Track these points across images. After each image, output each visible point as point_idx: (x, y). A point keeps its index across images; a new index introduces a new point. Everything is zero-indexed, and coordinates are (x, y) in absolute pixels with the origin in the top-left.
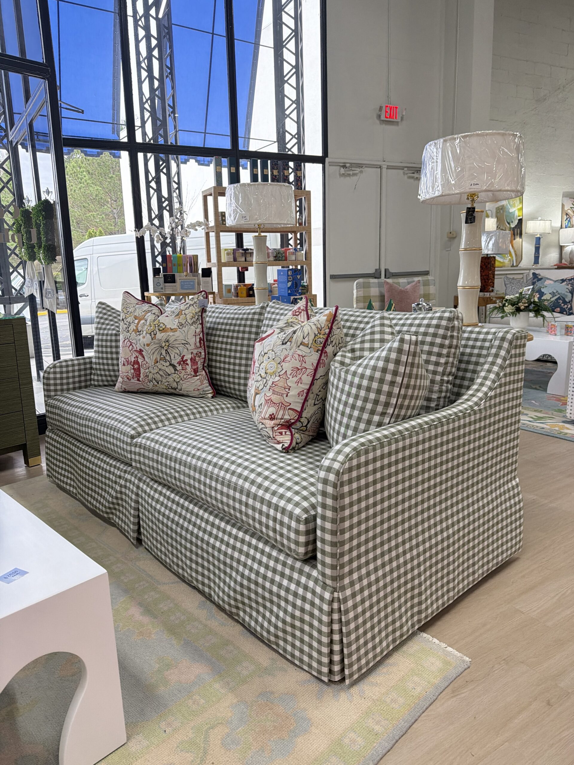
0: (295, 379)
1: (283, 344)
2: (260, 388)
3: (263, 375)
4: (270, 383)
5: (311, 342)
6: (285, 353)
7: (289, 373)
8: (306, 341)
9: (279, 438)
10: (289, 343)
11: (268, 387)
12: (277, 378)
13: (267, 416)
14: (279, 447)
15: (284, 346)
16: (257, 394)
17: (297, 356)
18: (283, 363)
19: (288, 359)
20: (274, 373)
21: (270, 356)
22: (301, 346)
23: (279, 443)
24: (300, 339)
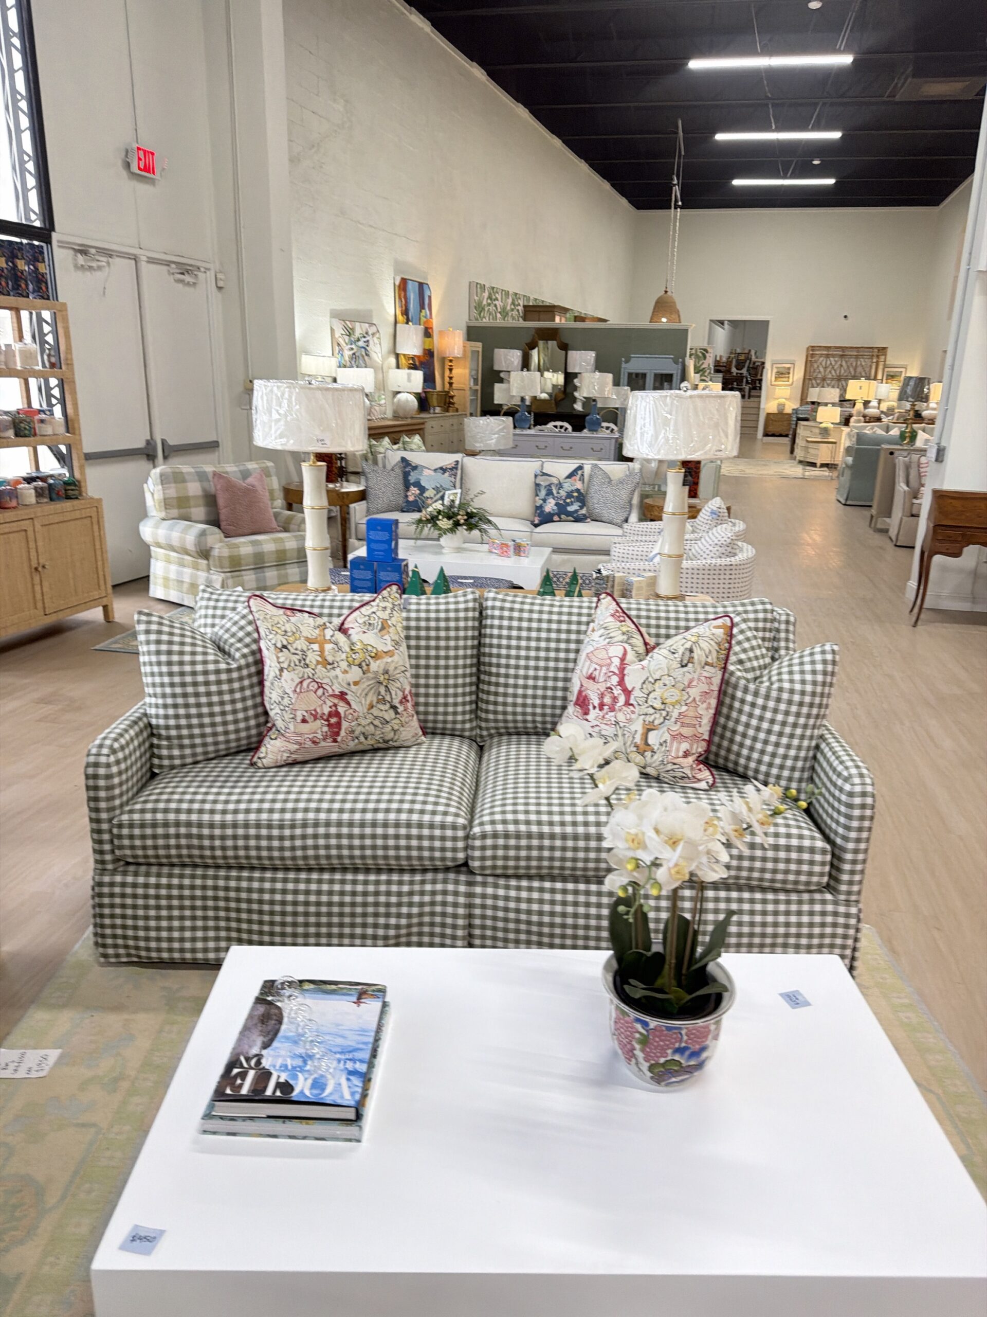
0: (705, 705)
1: (683, 666)
2: (656, 723)
3: (658, 705)
4: (675, 714)
5: (715, 660)
6: (689, 676)
7: (697, 699)
8: (709, 660)
9: (699, 776)
10: (690, 665)
11: (673, 719)
12: (684, 708)
13: (681, 754)
14: (703, 785)
15: (685, 669)
16: (649, 730)
17: (703, 678)
18: (688, 690)
19: (694, 683)
20: (678, 702)
21: (667, 682)
22: (707, 668)
23: (699, 780)
24: (703, 659)
